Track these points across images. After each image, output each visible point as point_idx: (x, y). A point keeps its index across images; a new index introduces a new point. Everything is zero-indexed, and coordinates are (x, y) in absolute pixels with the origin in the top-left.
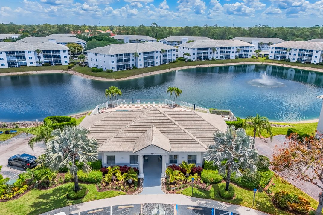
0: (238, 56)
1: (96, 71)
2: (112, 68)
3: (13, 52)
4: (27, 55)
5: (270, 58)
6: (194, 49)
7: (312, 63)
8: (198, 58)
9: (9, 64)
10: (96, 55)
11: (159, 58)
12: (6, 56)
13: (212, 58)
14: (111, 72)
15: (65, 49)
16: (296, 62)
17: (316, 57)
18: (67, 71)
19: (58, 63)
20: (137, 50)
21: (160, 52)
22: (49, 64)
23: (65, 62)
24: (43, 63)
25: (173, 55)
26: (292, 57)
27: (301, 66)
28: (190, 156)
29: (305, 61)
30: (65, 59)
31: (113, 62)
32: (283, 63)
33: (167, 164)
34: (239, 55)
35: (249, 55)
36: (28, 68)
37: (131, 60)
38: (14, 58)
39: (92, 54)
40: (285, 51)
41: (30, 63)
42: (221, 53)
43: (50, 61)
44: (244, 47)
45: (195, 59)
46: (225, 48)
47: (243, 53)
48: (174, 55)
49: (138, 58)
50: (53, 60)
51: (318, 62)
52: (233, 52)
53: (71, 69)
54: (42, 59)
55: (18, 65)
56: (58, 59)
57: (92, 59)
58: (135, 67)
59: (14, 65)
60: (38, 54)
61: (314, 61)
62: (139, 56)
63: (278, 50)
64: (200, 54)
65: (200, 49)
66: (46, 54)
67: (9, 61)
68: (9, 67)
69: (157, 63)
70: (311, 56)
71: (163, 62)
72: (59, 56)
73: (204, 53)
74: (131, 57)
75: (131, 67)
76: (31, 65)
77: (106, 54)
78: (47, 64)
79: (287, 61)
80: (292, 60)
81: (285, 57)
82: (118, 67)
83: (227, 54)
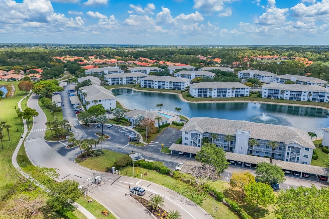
2: (195, 95)
3: (161, 82)
4: (166, 84)
6: (266, 89)
8: (268, 96)
11: (231, 93)
13: (281, 98)
15: (183, 82)
18: (179, 94)
19: (179, 89)
20: (212, 87)
23: (183, 88)
31: (195, 92)
41: (167, 88)
42: (290, 95)
47: (318, 98)
50: (177, 87)
52: (304, 96)
58: (210, 97)
59: (160, 88)
60: (171, 84)
62: (213, 91)
64: (270, 93)
65: (271, 90)
66: (174, 84)
67: (159, 85)
69: (229, 96)
71: (236, 95)
73: (274, 93)
74: (208, 91)
75: (208, 96)
78: (174, 89)
82: (198, 95)
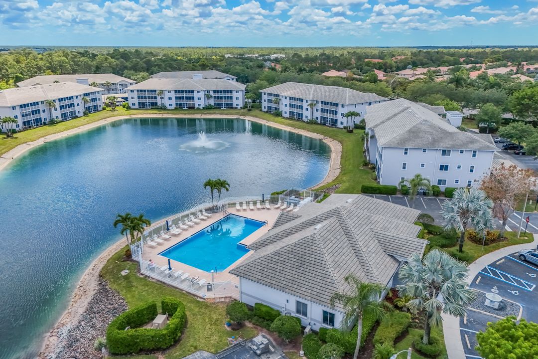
5: (133, 107)
7: (196, 107)
13: (49, 119)
16: (175, 109)
17: (199, 99)
26: (167, 102)
29: (187, 105)
34: (86, 108)
35: (99, 106)
40: (154, 94)
44: (89, 94)
45: (20, 126)
51: (203, 105)
61: (199, 105)
63: (143, 94)
70: (193, 98)
79: (161, 109)
80: (168, 107)
81: (156, 104)
83: (71, 109)
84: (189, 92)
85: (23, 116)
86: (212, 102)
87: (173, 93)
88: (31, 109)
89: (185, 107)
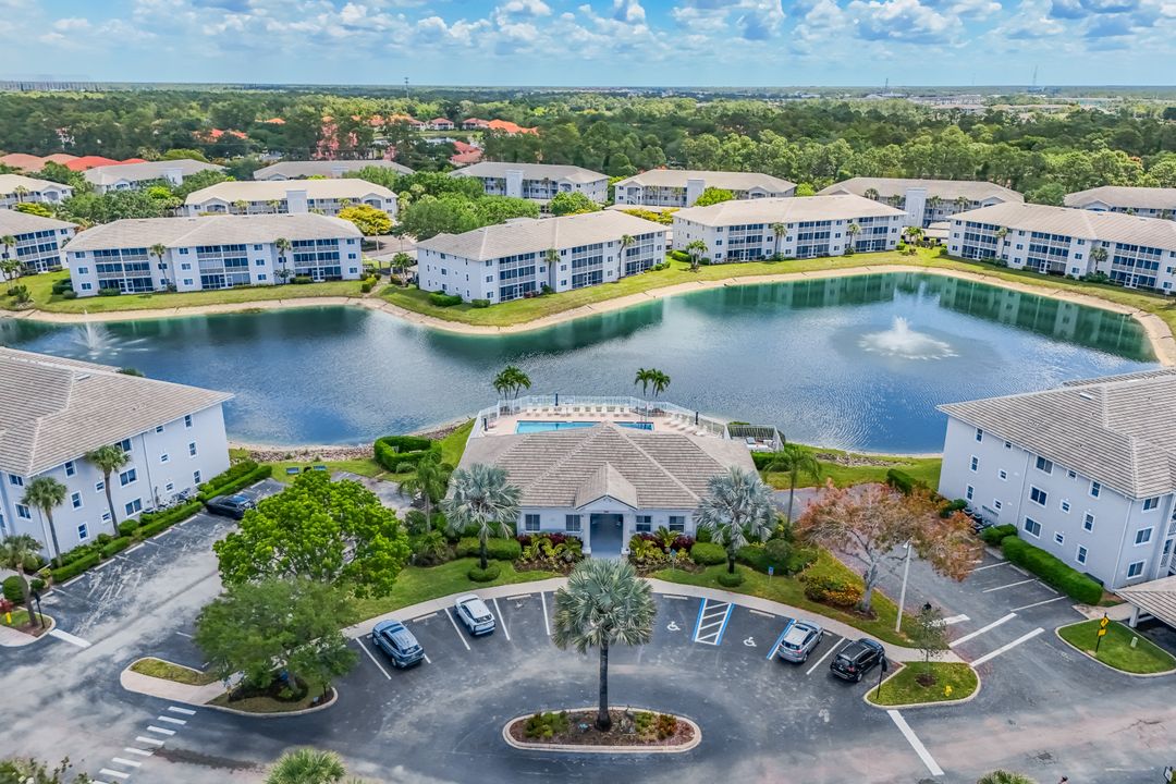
0: (853, 245)
1: (446, 302)
2: (488, 294)
3: (217, 248)
4: (252, 255)
5: (952, 253)
6: (719, 229)
7: (1066, 274)
8: (730, 253)
9: (204, 279)
10: (443, 256)
11: (616, 259)
12: (199, 257)
13: (773, 253)
14: (486, 307)
15: (351, 237)
16: (1024, 269)
17: (1078, 256)
18: (360, 300)
19: (334, 276)
20: (553, 243)
21: (620, 242)
22: (309, 278)
23: (352, 271)
24: (293, 276)
25: (655, 248)
26: (1012, 253)
27: (1033, 284)
28: (673, 519)
29: (1048, 266)
30: (353, 262)
31: (489, 279)
32: (985, 272)
33: (631, 532)
34: (858, 243)
35: (888, 243)
36: (253, 291)
37: (537, 270)
38: (216, 264)
39: (431, 254)
40: (994, 234)
41: (260, 278)
42: (800, 237)
43: (310, 270)
44: (871, 219)
45: (722, 256)
46: (812, 224)
47: (871, 237)
48: (659, 248)
49: (558, 265)
50: (318, 267)
51: (1083, 273)
52: (838, 236)
53: (372, 293)
54: (290, 265)
55: (226, 283)
56: (331, 264)
57: (432, 268)
58: (548, 290)
59: (217, 281)
60: (282, 253)
61: (1074, 270)
62: (559, 260)
63: (975, 231)
64: (736, 242)
65: (737, 228)
66: (302, 251)
67: (205, 271)
68: (204, 287)
69: (610, 273)
70: (1066, 253)
71: (628, 269)
72: (336, 256)
73: (749, 240)
74: (538, 262)
75: (539, 289)
76: (262, 282)
77: (473, 257)
78: (303, 278)
79: (998, 265)
80: (1011, 263)
81: (994, 253)
82: (503, 290)
83: (820, 242)
84: (1062, 238)
85: (731, 242)
86: (1107, 267)
87: (1028, 236)
88: (747, 233)
89: (1045, 268)
